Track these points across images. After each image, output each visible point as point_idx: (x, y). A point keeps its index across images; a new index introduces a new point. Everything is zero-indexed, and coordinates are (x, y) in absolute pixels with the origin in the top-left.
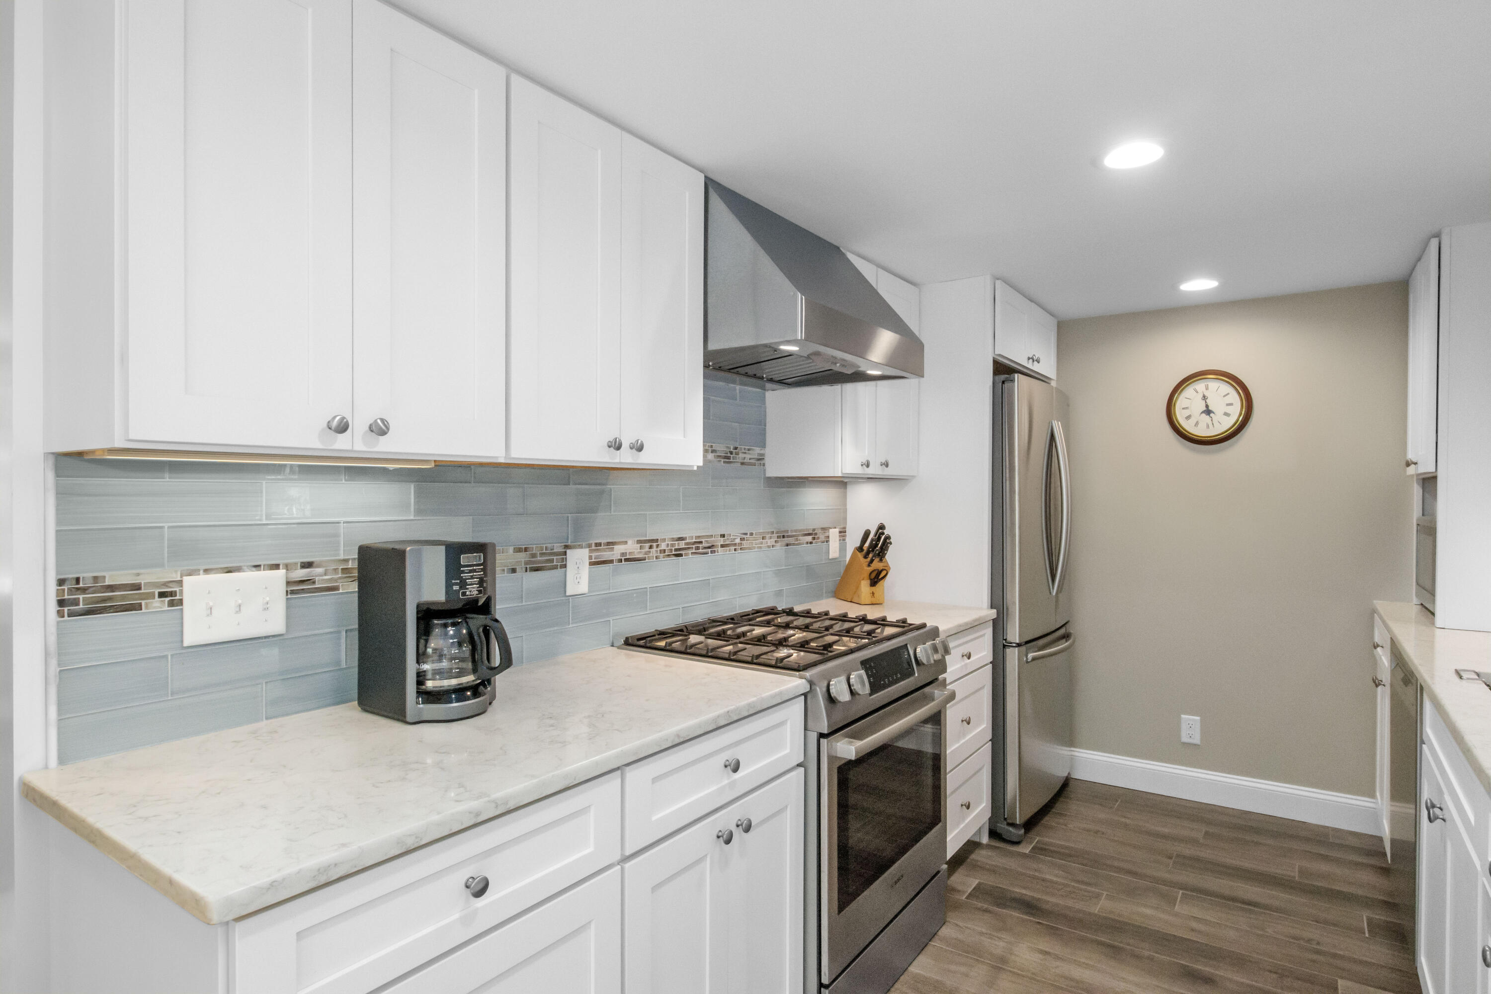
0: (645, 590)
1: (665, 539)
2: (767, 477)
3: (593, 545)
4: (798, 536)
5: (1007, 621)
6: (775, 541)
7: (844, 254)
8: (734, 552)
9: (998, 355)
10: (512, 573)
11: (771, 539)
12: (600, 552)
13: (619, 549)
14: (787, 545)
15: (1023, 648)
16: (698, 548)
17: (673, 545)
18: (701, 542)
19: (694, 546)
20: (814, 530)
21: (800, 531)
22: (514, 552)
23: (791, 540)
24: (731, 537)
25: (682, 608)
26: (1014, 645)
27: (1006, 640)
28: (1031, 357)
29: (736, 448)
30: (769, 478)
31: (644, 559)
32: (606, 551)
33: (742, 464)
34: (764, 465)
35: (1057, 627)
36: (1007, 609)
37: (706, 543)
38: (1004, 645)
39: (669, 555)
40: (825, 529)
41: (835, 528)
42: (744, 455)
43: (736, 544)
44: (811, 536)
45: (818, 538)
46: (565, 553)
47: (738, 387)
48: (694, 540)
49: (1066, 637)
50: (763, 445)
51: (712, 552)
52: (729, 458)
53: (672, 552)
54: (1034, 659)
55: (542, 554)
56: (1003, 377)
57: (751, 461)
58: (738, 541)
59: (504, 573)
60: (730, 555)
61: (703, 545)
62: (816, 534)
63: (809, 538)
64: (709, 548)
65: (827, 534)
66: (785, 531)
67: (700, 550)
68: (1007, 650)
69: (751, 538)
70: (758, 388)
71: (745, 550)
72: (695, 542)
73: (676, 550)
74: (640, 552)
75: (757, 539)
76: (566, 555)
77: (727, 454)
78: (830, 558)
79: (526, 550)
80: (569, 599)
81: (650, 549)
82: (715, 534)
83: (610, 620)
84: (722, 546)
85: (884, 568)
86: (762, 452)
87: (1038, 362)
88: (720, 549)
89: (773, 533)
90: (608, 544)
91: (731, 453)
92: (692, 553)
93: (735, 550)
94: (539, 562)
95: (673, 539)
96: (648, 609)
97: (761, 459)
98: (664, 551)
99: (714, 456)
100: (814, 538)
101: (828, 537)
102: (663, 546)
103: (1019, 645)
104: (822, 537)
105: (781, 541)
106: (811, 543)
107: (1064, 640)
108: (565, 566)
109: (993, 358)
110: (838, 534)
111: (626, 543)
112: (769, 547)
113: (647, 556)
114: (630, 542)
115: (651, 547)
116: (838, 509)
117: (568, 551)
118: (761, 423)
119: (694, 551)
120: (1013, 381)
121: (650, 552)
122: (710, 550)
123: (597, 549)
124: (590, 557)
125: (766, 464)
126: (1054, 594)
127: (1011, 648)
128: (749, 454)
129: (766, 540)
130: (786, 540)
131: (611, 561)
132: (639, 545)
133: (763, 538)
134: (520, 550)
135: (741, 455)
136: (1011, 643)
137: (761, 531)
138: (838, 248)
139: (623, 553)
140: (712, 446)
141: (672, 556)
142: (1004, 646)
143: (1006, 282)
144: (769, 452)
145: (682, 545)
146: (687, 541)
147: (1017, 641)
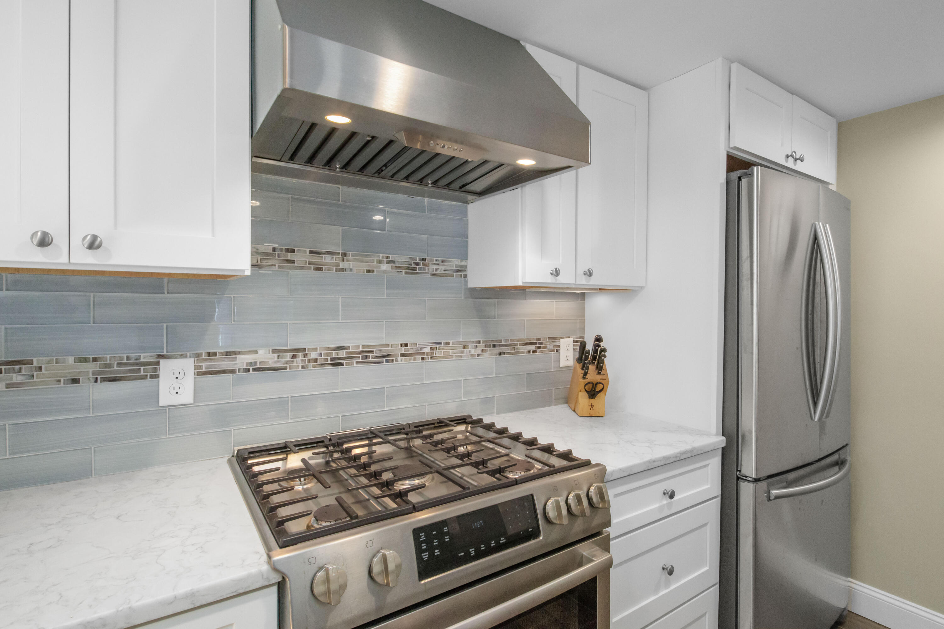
0: (287, 399)
1: (317, 348)
2: (469, 288)
3: (203, 354)
4: (516, 345)
5: (741, 451)
6: (482, 350)
7: (523, 48)
8: (421, 361)
9: (733, 148)
10: (72, 384)
11: (476, 348)
12: (214, 362)
13: (242, 361)
14: (500, 354)
15: (763, 485)
16: (367, 357)
17: (328, 355)
18: (372, 352)
19: (361, 356)
20: (539, 339)
21: (518, 340)
22: (75, 362)
23: (504, 349)
24: (417, 347)
25: (342, 416)
26: (750, 479)
27: (740, 471)
28: (790, 154)
29: (424, 260)
30: (474, 290)
31: (285, 368)
32: (224, 361)
33: (434, 275)
34: (465, 276)
35: (822, 456)
36: (743, 437)
37: (378, 352)
38: (737, 476)
39: (322, 364)
40: (553, 339)
41: (569, 337)
42: (435, 267)
43: (424, 353)
44: (535, 346)
45: (545, 347)
46: (158, 363)
47: (426, 200)
48: (361, 349)
49: (840, 463)
50: (464, 256)
51: (387, 361)
52: (414, 269)
53: (328, 361)
54: (777, 497)
55: (119, 365)
56: (739, 173)
57: (447, 272)
58: (427, 350)
59: (60, 384)
60: (415, 364)
61: (375, 354)
62: (542, 343)
63: (533, 348)
64: (384, 357)
65: (557, 343)
66: (497, 341)
67: (371, 360)
68: (742, 483)
69: (447, 347)
70: (458, 202)
71: (437, 359)
72: (362, 352)
73: (332, 359)
74: (279, 362)
75: (455, 348)
76: (159, 365)
77: (411, 265)
78: (561, 366)
79: (95, 360)
80: (166, 409)
81: (292, 358)
82: (392, 343)
83: (231, 430)
84: (403, 355)
85: (601, 381)
86: (463, 263)
87: (802, 161)
88: (399, 358)
89: (479, 342)
90: (227, 353)
91: (417, 264)
92: (357, 362)
93: (423, 359)
94: (117, 372)
95: (329, 349)
96: (290, 418)
97: (461, 271)
98: (316, 360)
99: (392, 266)
100: (539, 348)
101: (559, 346)
102: (313, 355)
103: (756, 480)
104: (550, 346)
105: (490, 350)
106: (534, 352)
107: (837, 468)
108: (157, 376)
109: (727, 152)
110: (572, 344)
111: (256, 352)
112: (473, 356)
113: (288, 365)
114: (261, 352)
115: (294, 356)
116: (575, 319)
117: (162, 361)
118: (463, 235)
119: (361, 360)
120: (751, 175)
121: (293, 361)
122: (384, 359)
123: (210, 359)
124: (196, 367)
125: (468, 276)
126: (816, 420)
127: (746, 483)
128: (444, 265)
129: (468, 350)
130: (498, 350)
131: (233, 371)
132: (276, 355)
133: (464, 347)
134: (86, 360)
135: (432, 267)
136: (746, 477)
137: (461, 340)
138: (517, 42)
139: (251, 363)
140: (387, 257)
141: (327, 365)
142: (738, 478)
143: (744, 64)
144: (471, 264)
145: (343, 354)
146: (350, 350)
147: (754, 477)
